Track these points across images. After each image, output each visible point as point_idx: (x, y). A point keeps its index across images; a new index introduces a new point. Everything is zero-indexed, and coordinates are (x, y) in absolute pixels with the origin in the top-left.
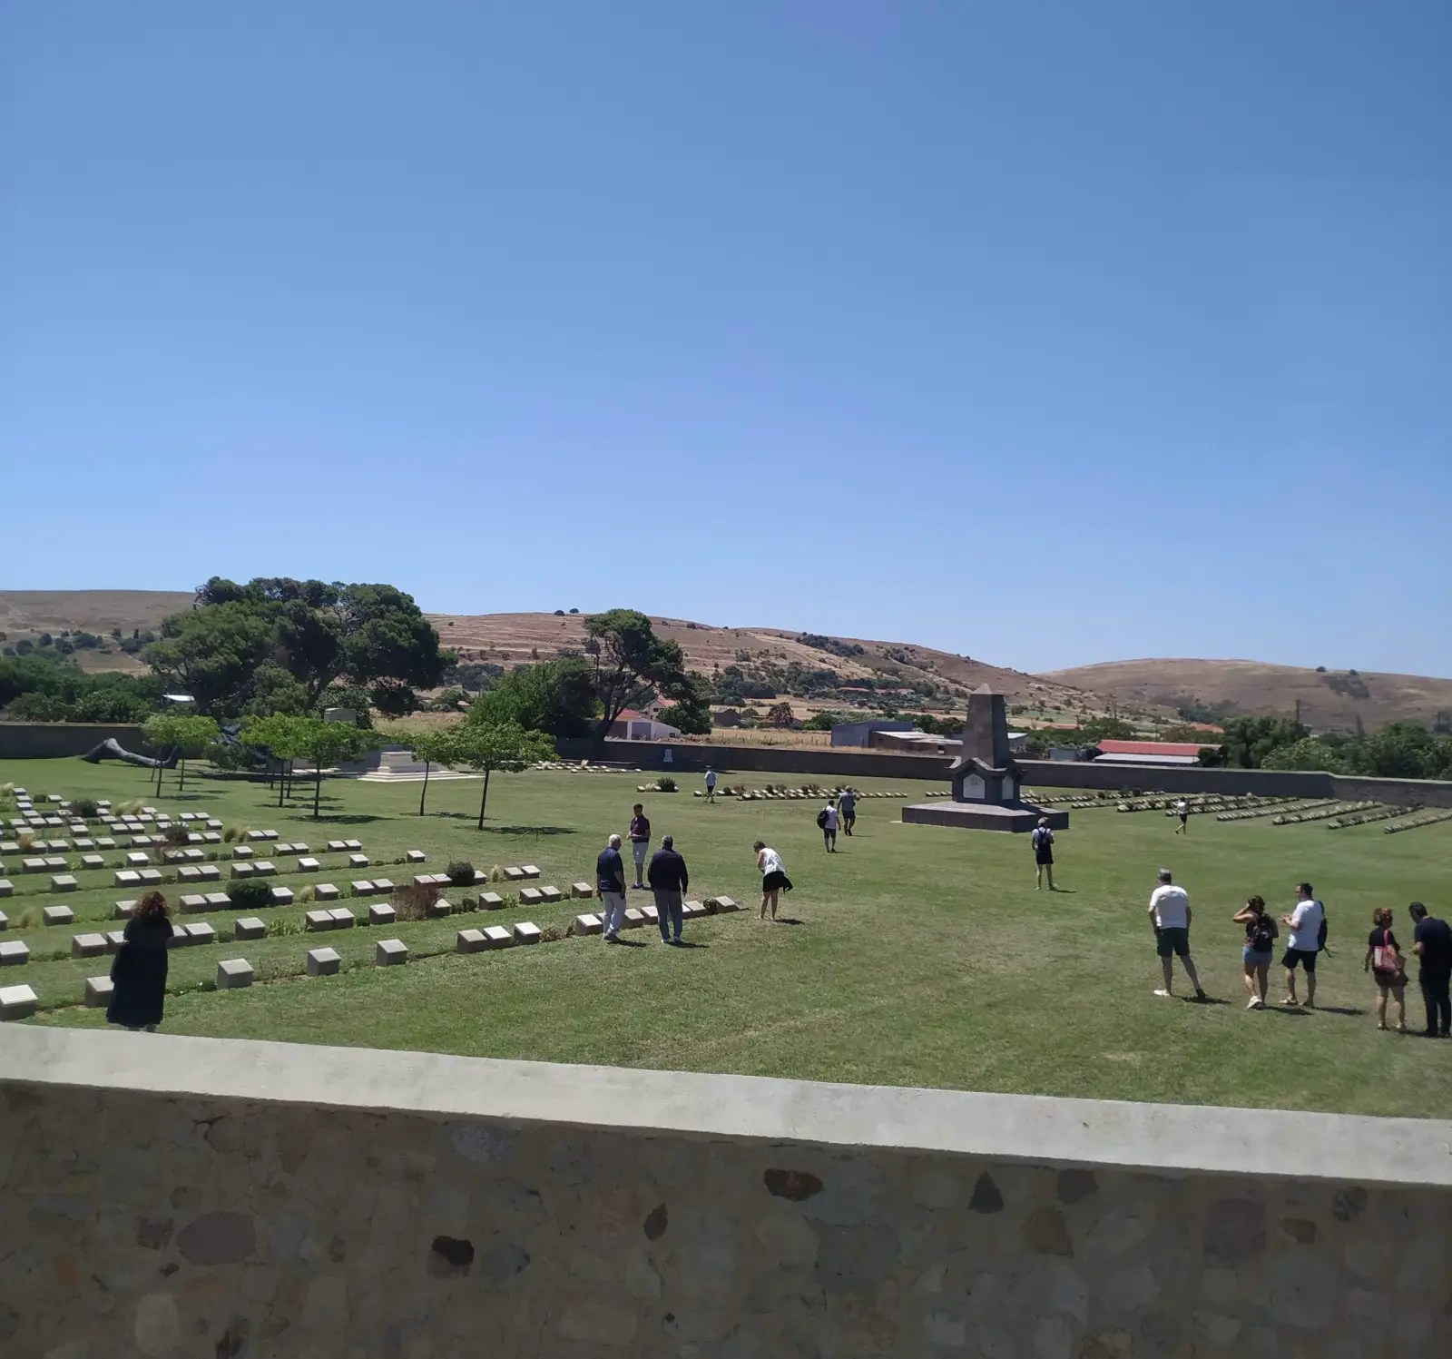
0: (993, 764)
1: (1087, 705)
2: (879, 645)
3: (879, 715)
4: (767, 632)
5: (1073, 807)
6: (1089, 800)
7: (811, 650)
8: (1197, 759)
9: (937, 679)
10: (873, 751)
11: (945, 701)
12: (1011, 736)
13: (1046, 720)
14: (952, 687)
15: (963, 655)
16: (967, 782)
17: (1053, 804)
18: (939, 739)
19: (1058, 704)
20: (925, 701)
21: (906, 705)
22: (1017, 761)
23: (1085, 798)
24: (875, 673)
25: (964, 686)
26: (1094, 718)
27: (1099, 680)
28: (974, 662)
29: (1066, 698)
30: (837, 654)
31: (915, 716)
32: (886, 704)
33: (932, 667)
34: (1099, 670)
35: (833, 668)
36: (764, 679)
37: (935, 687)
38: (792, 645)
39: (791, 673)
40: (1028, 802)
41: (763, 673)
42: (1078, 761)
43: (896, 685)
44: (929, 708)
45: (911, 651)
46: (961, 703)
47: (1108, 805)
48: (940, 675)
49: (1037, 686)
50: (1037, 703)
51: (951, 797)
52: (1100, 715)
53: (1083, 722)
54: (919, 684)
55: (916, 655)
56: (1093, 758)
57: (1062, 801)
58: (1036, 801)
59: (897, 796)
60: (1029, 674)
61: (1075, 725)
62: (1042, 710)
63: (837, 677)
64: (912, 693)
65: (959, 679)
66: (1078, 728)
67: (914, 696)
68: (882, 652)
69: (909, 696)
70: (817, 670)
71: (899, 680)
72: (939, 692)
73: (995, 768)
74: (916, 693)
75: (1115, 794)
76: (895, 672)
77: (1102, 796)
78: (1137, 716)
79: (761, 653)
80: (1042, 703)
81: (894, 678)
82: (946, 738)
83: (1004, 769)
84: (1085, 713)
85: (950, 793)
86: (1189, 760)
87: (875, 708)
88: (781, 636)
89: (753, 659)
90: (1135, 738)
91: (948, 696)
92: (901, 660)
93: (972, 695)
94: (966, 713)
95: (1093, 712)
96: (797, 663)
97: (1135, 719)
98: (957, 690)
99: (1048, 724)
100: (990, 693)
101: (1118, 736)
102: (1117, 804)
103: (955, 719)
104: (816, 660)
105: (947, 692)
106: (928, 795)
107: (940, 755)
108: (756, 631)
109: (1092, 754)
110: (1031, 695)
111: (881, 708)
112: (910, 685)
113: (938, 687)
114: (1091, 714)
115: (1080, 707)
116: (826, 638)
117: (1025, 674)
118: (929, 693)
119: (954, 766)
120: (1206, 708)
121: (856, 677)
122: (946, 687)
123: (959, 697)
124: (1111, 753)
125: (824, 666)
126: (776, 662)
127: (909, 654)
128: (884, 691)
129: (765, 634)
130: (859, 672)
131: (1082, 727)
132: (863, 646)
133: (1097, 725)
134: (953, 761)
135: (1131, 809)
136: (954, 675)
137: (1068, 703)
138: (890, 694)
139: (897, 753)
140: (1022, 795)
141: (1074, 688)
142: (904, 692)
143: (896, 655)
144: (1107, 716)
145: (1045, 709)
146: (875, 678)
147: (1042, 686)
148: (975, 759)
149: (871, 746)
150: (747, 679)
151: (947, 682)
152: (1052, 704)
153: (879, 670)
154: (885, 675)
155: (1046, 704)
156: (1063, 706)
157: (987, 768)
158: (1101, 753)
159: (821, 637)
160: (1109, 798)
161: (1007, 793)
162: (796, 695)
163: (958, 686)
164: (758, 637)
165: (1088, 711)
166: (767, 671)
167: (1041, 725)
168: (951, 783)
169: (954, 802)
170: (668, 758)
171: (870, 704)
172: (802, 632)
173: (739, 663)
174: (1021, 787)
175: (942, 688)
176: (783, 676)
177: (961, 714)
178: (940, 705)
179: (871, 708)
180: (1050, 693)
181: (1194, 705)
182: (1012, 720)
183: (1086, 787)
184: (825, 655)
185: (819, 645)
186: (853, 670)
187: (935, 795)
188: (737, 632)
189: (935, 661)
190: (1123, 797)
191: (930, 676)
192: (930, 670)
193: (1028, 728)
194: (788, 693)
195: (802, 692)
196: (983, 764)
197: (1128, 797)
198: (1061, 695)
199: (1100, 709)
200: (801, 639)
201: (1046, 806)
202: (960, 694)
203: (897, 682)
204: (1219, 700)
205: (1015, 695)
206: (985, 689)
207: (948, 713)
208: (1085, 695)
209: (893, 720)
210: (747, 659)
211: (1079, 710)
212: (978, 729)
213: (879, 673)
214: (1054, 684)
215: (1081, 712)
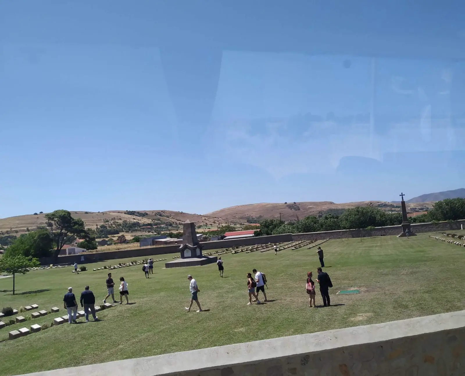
0: (193, 245)
1: (220, 222)
2: (153, 212)
3: (155, 235)
4: (114, 212)
5: (219, 255)
6: (223, 252)
7: (130, 216)
8: (253, 235)
10: (154, 247)
11: (176, 227)
12: (198, 235)
13: (208, 229)
14: (178, 222)
15: (180, 211)
16: (185, 252)
17: (213, 255)
19: (211, 223)
20: (170, 228)
21: (164, 230)
22: (200, 243)
23: (222, 251)
25: (182, 221)
26: (222, 226)
27: (223, 214)
28: (184, 213)
29: (213, 221)
30: (139, 216)
31: (167, 233)
32: (157, 231)
34: (222, 211)
35: (138, 221)
36: (114, 227)
37: (172, 223)
38: (123, 215)
39: (124, 224)
40: (205, 255)
41: (114, 226)
42: (219, 240)
43: (160, 224)
44: (171, 230)
45: (164, 212)
46: (181, 227)
47: (229, 252)
48: (174, 219)
49: (204, 218)
50: (205, 224)
51: (180, 258)
52: (224, 225)
53: (219, 228)
54: (167, 222)
56: (223, 238)
57: (215, 253)
58: (207, 254)
59: (163, 260)
60: (201, 215)
61: (217, 229)
63: (140, 224)
64: (165, 226)
65: (180, 219)
66: (218, 230)
67: (166, 227)
68: (154, 214)
69: (164, 227)
70: (132, 222)
71: (161, 222)
73: (194, 246)
74: (167, 226)
75: (231, 249)
76: (159, 220)
77: (227, 250)
78: (235, 224)
79: (112, 219)
80: (206, 223)
81: (159, 222)
82: (177, 239)
83: (196, 246)
84: (220, 225)
85: (180, 256)
86: (251, 235)
87: (154, 232)
88: (119, 212)
89: (110, 221)
90: (235, 231)
91: (177, 225)
92: (161, 215)
93: (184, 224)
94: (183, 230)
95: (222, 224)
96: (125, 221)
97: (235, 225)
98: (179, 223)
99: (209, 230)
100: (190, 223)
101: (230, 231)
102: (231, 252)
103: (180, 232)
104: (132, 219)
105: (177, 224)
106: (173, 258)
107: (176, 244)
108: (110, 212)
109: (223, 237)
110: (203, 221)
111: (156, 232)
112: (164, 223)
113: (173, 223)
114: (221, 225)
115: (218, 223)
116: (135, 212)
118: (171, 225)
119: (180, 248)
120: (255, 218)
121: (146, 223)
123: (180, 225)
124: (229, 236)
125: (135, 221)
126: (118, 221)
127: (163, 213)
128: (156, 226)
129: (113, 212)
130: (147, 221)
131: (219, 229)
132: (147, 212)
133: (224, 228)
134: (180, 246)
135: (236, 253)
136: (178, 218)
137: (214, 223)
138: (158, 227)
139: (162, 246)
140: (203, 254)
141: (216, 218)
142: (163, 226)
143: (158, 214)
144: (226, 225)
145: (207, 225)
146: (152, 222)
147: (206, 218)
148: (187, 244)
149: (153, 245)
150: (108, 228)
151: (176, 221)
153: (154, 219)
154: (156, 221)
155: (208, 224)
157: (191, 247)
158: (226, 237)
159: (133, 211)
160: (229, 250)
161: (198, 253)
162: (126, 232)
163: (180, 222)
164: (111, 214)
165: (220, 224)
166: (115, 225)
167: (207, 230)
168: (180, 253)
169: (182, 259)
170: (83, 259)
171: (152, 231)
172: (126, 210)
173: (105, 223)
174: (202, 251)
175: (175, 223)
176: (121, 226)
177: (182, 231)
178: (175, 229)
179: (152, 232)
180: (208, 220)
181: (251, 218)
182: (197, 230)
183: (222, 248)
184: (135, 217)
185: (132, 214)
186: (145, 221)
187: (175, 258)
188: (103, 213)
189: (171, 214)
190: (233, 249)
191: (171, 219)
192: (171, 217)
193: (203, 232)
194: (123, 231)
195: (128, 231)
196: (190, 246)
197: (235, 249)
198: (212, 220)
199: (224, 223)
200: (126, 213)
201: (210, 256)
202: (180, 224)
203: (160, 223)
204: (258, 216)
205: (198, 222)
206: (188, 221)
207: (178, 231)
208: (219, 219)
209: (160, 235)
210: (108, 221)
211: (218, 224)
212: (187, 234)
213: (154, 221)
214: (210, 217)
215: (218, 225)
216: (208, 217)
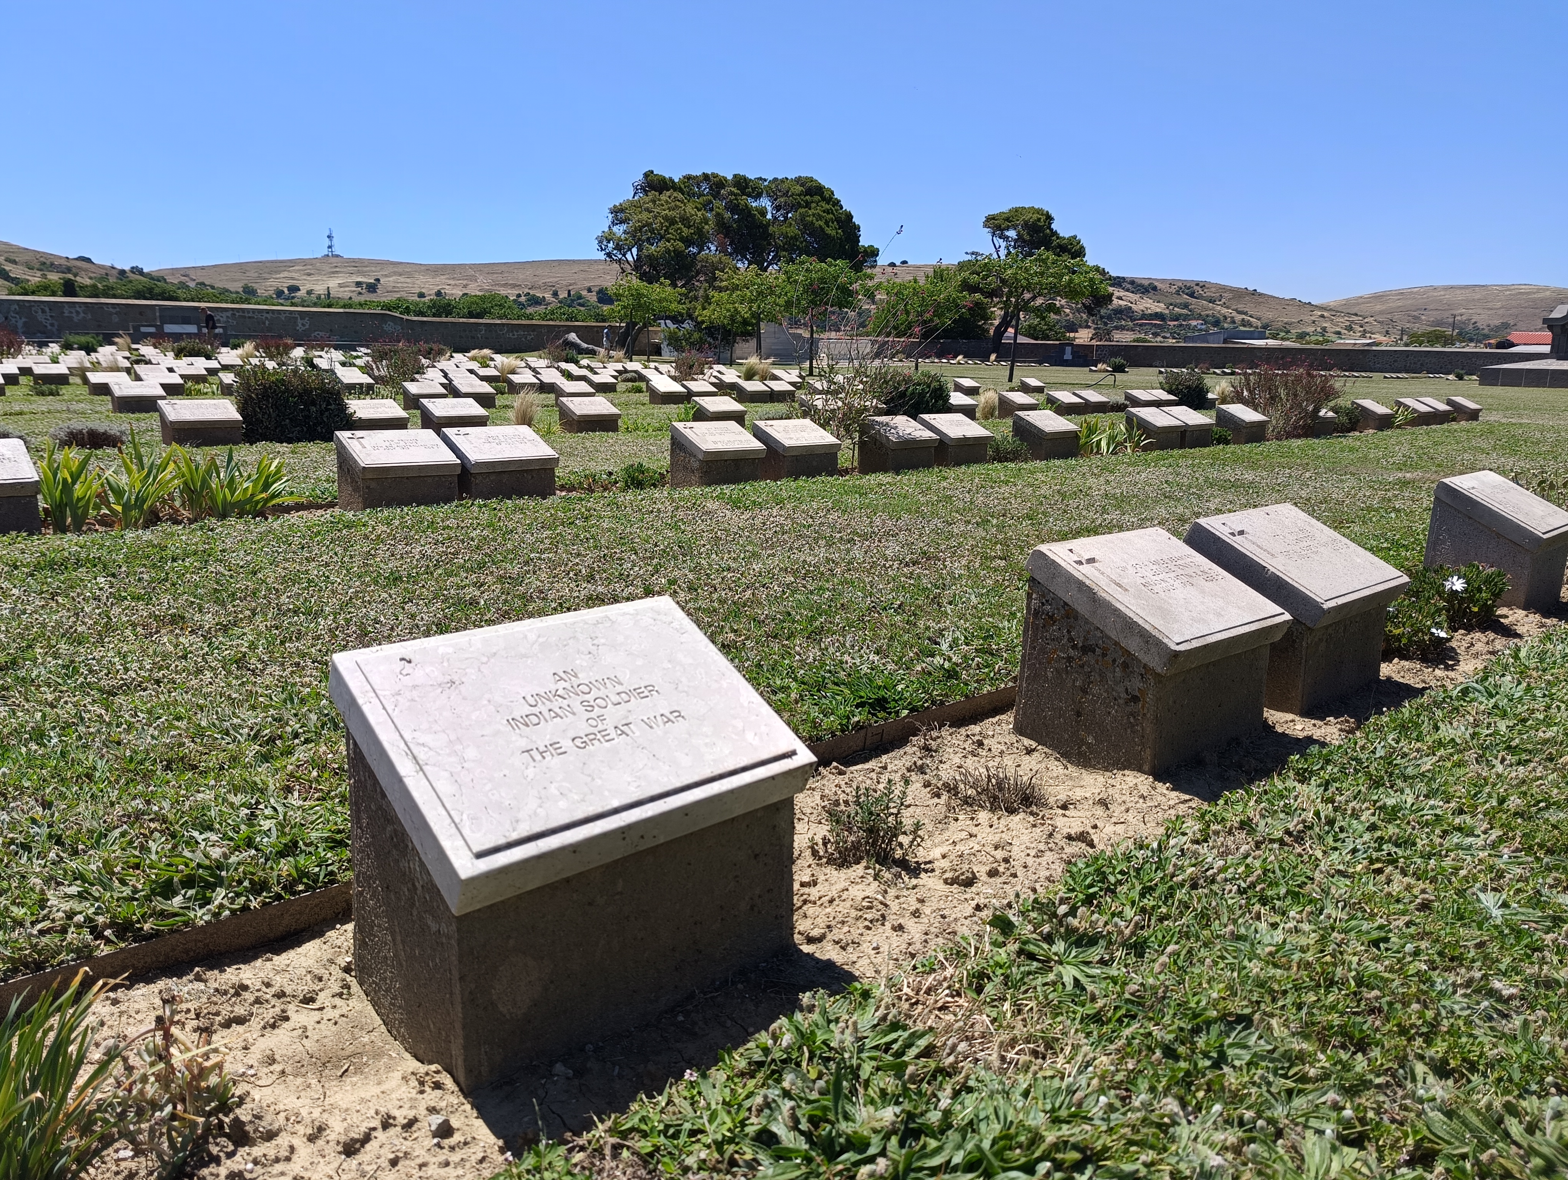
2: (1171, 283)
9: (1224, 311)
14: (1239, 318)
15: (1251, 288)
24: (1168, 308)
25: (1250, 316)
27: (1379, 307)
28: (1260, 294)
29: (1348, 323)
30: (1132, 292)
32: (1177, 335)
33: (1220, 300)
35: (1130, 305)
37: (1223, 318)
43: (1186, 318)
45: (1201, 287)
48: (1228, 308)
49: (1320, 313)
50: (1319, 329)
54: (1207, 316)
55: (1206, 290)
60: (1313, 303)
63: (1133, 312)
64: (1202, 324)
65: (1245, 309)
67: (1204, 327)
68: (1173, 289)
69: (1198, 327)
70: (1113, 307)
71: (1190, 313)
72: (1227, 323)
74: (1205, 324)
76: (1186, 306)
81: (1185, 311)
87: (1168, 338)
91: (1235, 326)
92: (1192, 295)
98: (1243, 320)
104: (1114, 298)
105: (1233, 322)
110: (1314, 322)
111: (1174, 338)
112: (1200, 317)
116: (1124, 278)
117: (1310, 303)
118: (1217, 323)
120: (1481, 328)
121: (1149, 311)
122: (1232, 318)
123: (1244, 326)
125: (1120, 302)
128: (1176, 323)
130: (1153, 307)
132: (1156, 283)
137: (1350, 329)
138: (1181, 325)
141: (1356, 315)
142: (1194, 323)
143: (1186, 291)
146: (1167, 312)
147: (1325, 314)
151: (1234, 314)
152: (1333, 330)
153: (1171, 304)
154: (1176, 308)
156: (1344, 331)
159: (1118, 278)
163: (1244, 316)
165: (1368, 335)
171: (1161, 335)
175: (1229, 319)
179: (1163, 338)
180: (1332, 320)
181: (1471, 327)
184: (1121, 294)
185: (1116, 284)
186: (1148, 305)
189: (1223, 294)
191: (1219, 308)
192: (1219, 303)
198: (1343, 321)
203: (1188, 315)
205: (1299, 322)
208: (1366, 320)
213: (1171, 307)
214: (1336, 311)
216: (1331, 310)
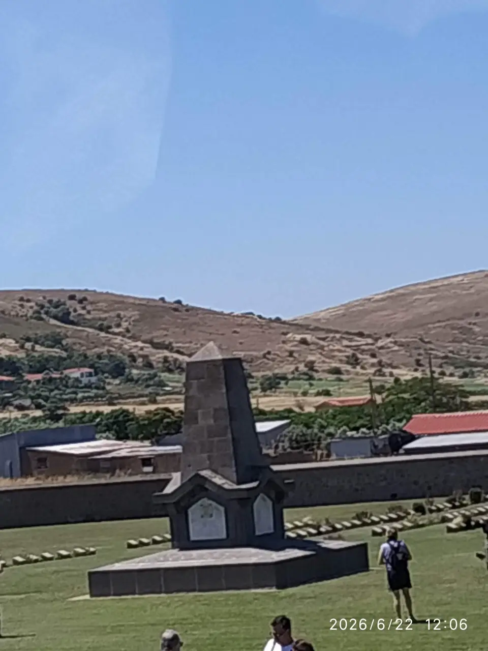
0: (234, 477)
1: (385, 359)
2: (24, 297)
3: (35, 419)
5: (375, 534)
6: (400, 518)
9: (129, 344)
10: (30, 482)
11: (146, 382)
12: (262, 427)
13: (318, 394)
14: (157, 356)
15: (170, 299)
16: (194, 512)
17: (342, 533)
18: (142, 448)
19: (335, 365)
20: (114, 385)
21: (80, 395)
22: (275, 468)
23: (393, 516)
24: (22, 347)
25: (178, 352)
26: (397, 380)
27: (400, 315)
28: (188, 309)
29: (350, 352)
31: (98, 414)
32: (46, 399)
33: (119, 326)
34: (397, 298)
37: (127, 360)
40: (299, 535)
42: (377, 455)
43: (60, 363)
44: (121, 397)
45: (81, 302)
46: (176, 380)
47: (431, 523)
48: (134, 338)
49: (298, 337)
50: (302, 367)
51: (170, 544)
52: (406, 375)
53: (379, 390)
54: (99, 357)
55: (89, 307)
56: (400, 447)
57: (354, 526)
58: (313, 531)
59: (78, 555)
60: (284, 319)
61: (368, 397)
62: (311, 378)
64: (90, 375)
65: (168, 341)
66: (372, 401)
67: (93, 379)
68: (29, 309)
69: (85, 380)
71: (64, 354)
72: (137, 368)
73: (239, 483)
74: (96, 374)
75: (441, 502)
76: (56, 341)
77: (419, 509)
78: (467, 370)
80: (311, 366)
81: (56, 352)
82: (153, 444)
83: (254, 484)
84: (384, 375)
85: (169, 536)
87: (28, 408)
90: (468, 407)
91: (152, 372)
92: (65, 318)
93: (191, 364)
94: (182, 397)
95: (395, 371)
97: (465, 375)
98: (166, 359)
99: (322, 399)
100: (220, 357)
101: (438, 407)
102: (445, 520)
103: (167, 410)
105: (149, 365)
106: (130, 546)
107: (147, 474)
109: (398, 441)
110: (291, 354)
111: (38, 407)
113: (133, 358)
114: (391, 375)
115: (373, 365)
117: (278, 320)
118: (118, 370)
119: (169, 489)
122: (145, 357)
123: (170, 371)
124: (430, 435)
127: (78, 307)
128: (39, 377)
131: (378, 399)
133: (405, 392)
134: (167, 481)
135: (468, 525)
136: (158, 335)
137: (354, 361)
138: (51, 380)
139: (72, 480)
140: (288, 525)
141: (361, 335)
142: (75, 373)
143: (53, 310)
144: (419, 375)
145: (315, 375)
146: (21, 355)
147: (308, 337)
148: (205, 473)
149: (25, 473)
151: (149, 350)
152: (326, 367)
153: (29, 340)
154: (38, 347)
155: (317, 366)
156: (345, 367)
157: (226, 486)
158: (413, 438)
160: (431, 511)
161: (264, 523)
163: (166, 353)
165: (387, 370)
167: (311, 404)
168: (167, 520)
169: (176, 551)
171: (17, 402)
174: (285, 511)
175: (140, 360)
177: (177, 401)
178: (139, 390)
179: (21, 408)
180: (322, 348)
182: (261, 401)
183: (394, 497)
187: (142, 544)
189: (122, 313)
190: (454, 507)
191: (118, 340)
192: (117, 330)
193: (290, 411)
196: (218, 480)
197: (462, 505)
198: (341, 348)
199: (406, 365)
201: (331, 538)
202: (169, 366)
203: (61, 358)
205: (264, 356)
206: (211, 352)
207: (154, 402)
208: (380, 344)
209: (61, 424)
211: (372, 370)
212: (205, 421)
213: (28, 345)
214: (329, 331)
215: (374, 374)
216: (316, 329)
